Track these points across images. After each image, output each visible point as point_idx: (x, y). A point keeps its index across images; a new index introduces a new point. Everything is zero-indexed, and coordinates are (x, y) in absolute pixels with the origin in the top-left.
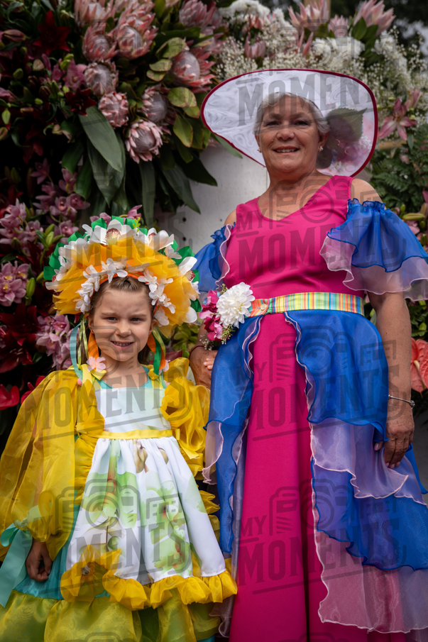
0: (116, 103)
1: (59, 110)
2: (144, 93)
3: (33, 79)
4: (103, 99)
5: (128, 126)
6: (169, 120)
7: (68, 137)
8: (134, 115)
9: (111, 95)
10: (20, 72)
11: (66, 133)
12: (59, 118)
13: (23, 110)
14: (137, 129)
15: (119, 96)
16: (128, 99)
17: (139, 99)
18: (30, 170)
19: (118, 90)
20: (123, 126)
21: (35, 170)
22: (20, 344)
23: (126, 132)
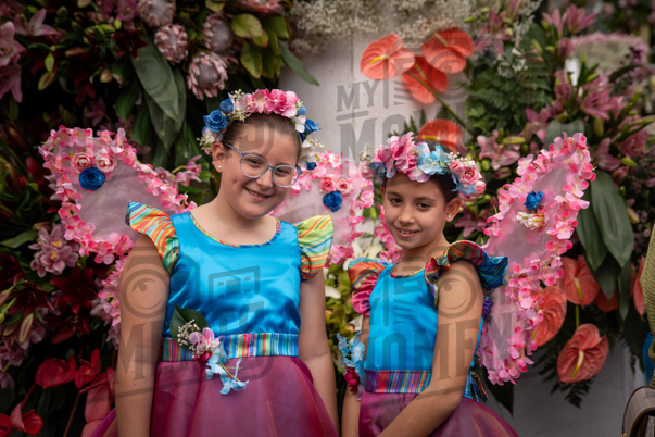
0: (173, 38)
1: (108, 51)
2: (205, 21)
3: (79, 16)
4: (159, 34)
5: (187, 62)
6: (236, 47)
7: (120, 82)
8: (195, 47)
9: (167, 28)
10: (64, 11)
11: (117, 77)
12: (109, 61)
13: (69, 53)
14: (198, 64)
15: (176, 30)
16: (187, 31)
17: (199, 29)
18: (86, 110)
19: (176, 21)
20: (183, 61)
21: (90, 110)
22: (75, 311)
23: (187, 67)
